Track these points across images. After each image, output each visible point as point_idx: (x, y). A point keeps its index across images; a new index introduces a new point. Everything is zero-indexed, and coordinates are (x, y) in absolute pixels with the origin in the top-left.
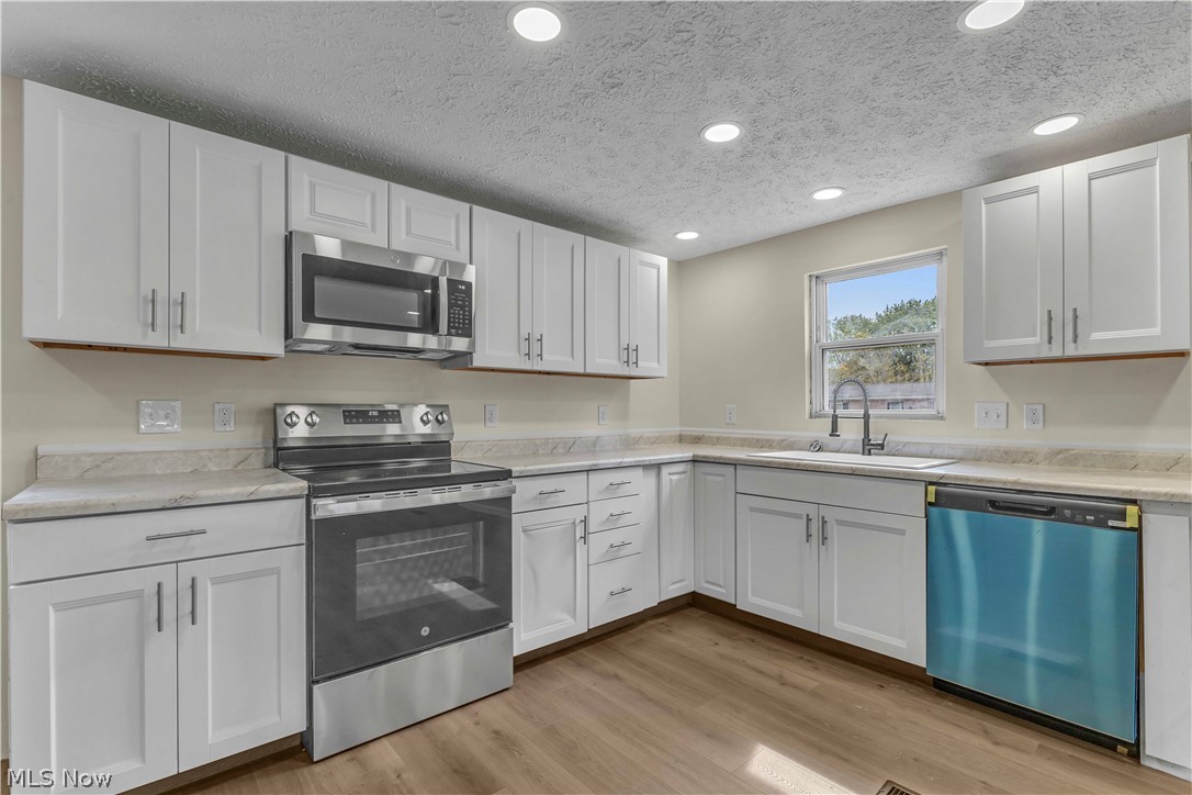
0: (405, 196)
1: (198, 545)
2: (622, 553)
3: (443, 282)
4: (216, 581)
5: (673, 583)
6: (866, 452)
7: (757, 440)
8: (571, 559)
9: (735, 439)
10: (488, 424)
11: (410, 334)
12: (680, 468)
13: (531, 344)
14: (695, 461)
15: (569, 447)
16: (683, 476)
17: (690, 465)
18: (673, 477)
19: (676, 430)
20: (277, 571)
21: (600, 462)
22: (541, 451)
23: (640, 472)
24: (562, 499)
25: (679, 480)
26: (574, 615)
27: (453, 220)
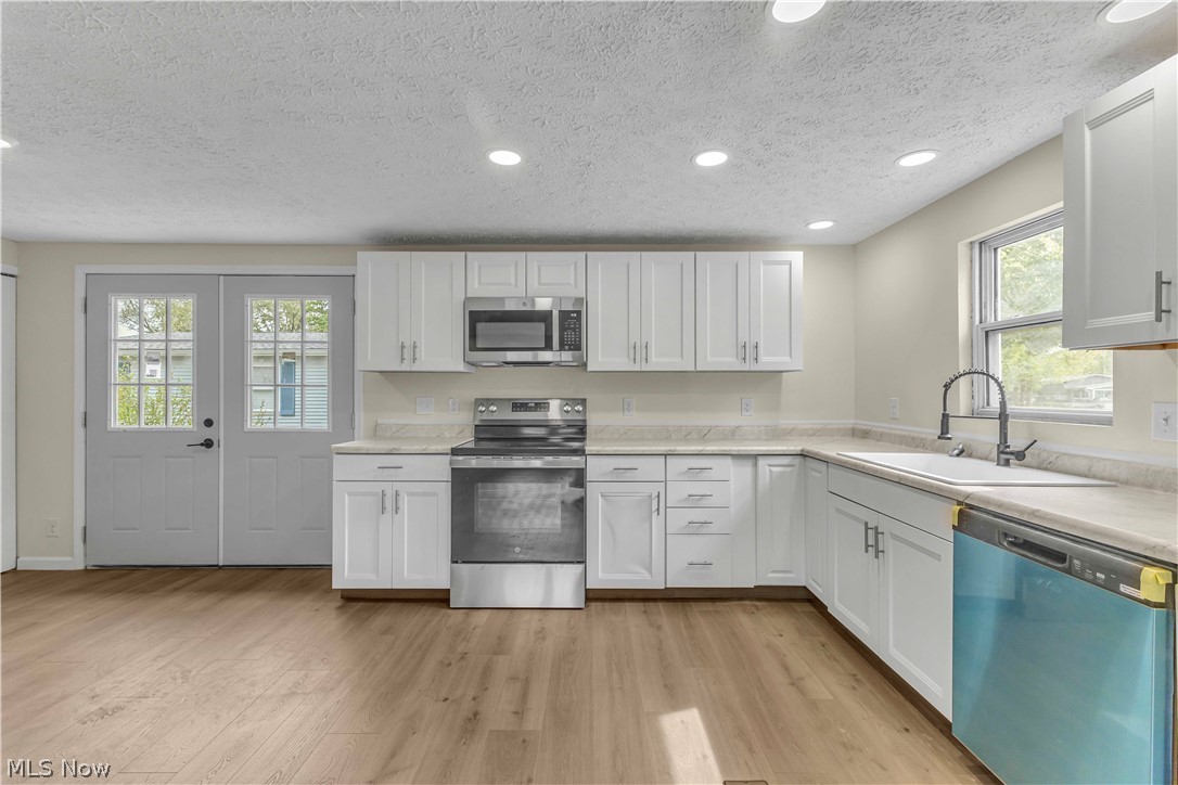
0: (536, 258)
1: (401, 474)
2: (704, 531)
3: (556, 314)
4: (409, 494)
5: (774, 572)
6: (1002, 462)
7: (913, 438)
8: (647, 525)
9: (895, 435)
10: (626, 413)
11: (539, 352)
12: (786, 460)
13: (639, 350)
14: (803, 455)
15: (704, 436)
16: (789, 469)
17: (797, 460)
18: (773, 469)
19: (850, 422)
20: (435, 494)
21: (678, 448)
22: (674, 437)
23: (729, 460)
24: (637, 475)
25: (781, 473)
26: (650, 570)
27: (572, 268)
